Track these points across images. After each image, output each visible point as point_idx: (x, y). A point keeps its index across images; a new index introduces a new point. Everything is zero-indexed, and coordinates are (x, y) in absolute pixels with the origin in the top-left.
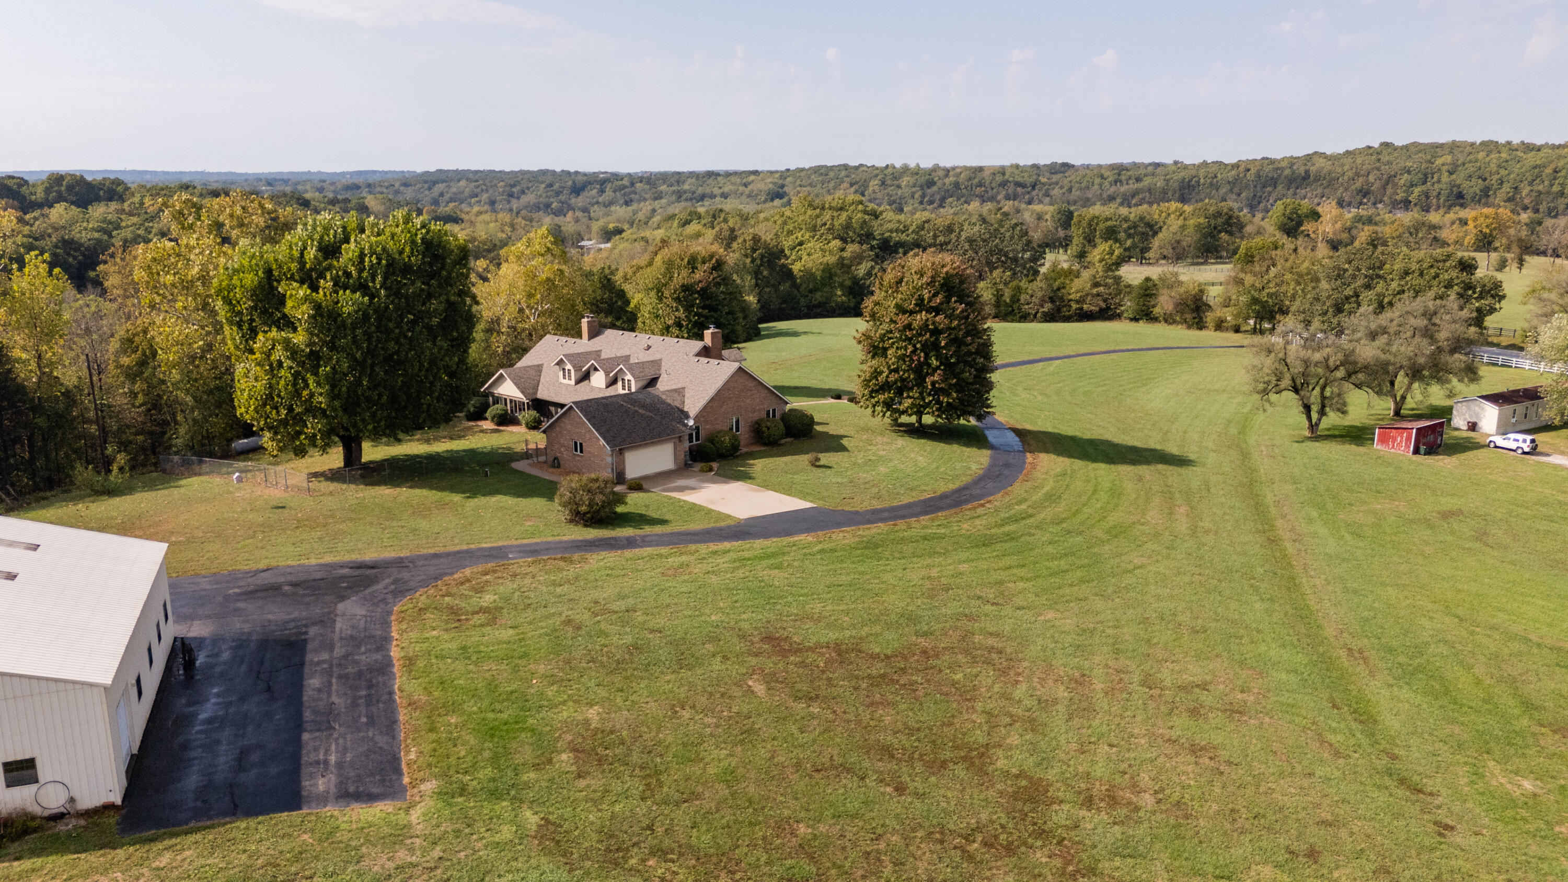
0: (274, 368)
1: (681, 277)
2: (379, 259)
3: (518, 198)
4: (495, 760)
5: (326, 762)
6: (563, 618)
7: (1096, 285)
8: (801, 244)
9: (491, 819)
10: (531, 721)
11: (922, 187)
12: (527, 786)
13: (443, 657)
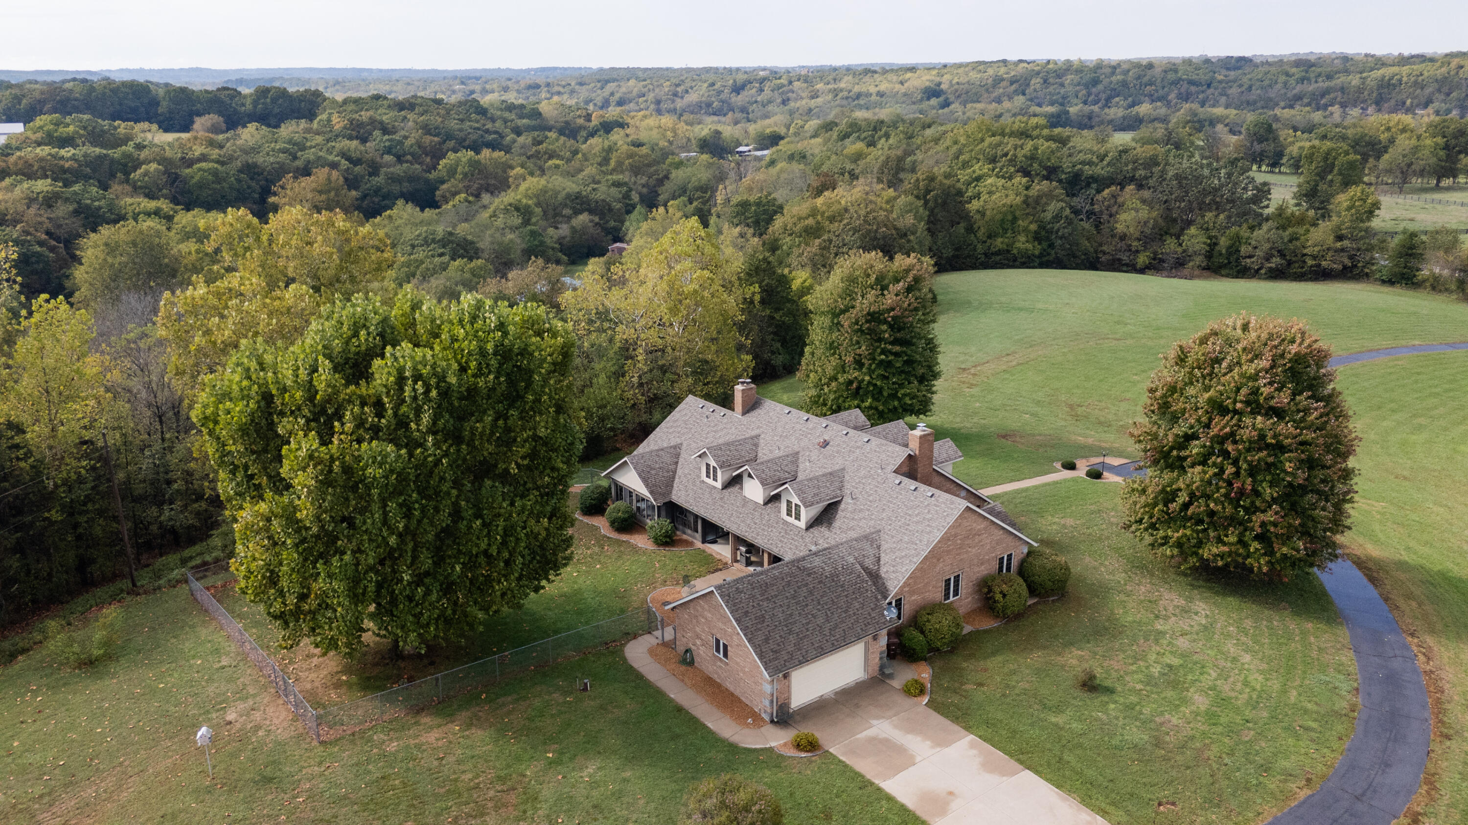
1: (865, 303)
2: (427, 387)
3: (682, 98)
7: (1340, 238)
8: (979, 178)
11: (1086, 86)
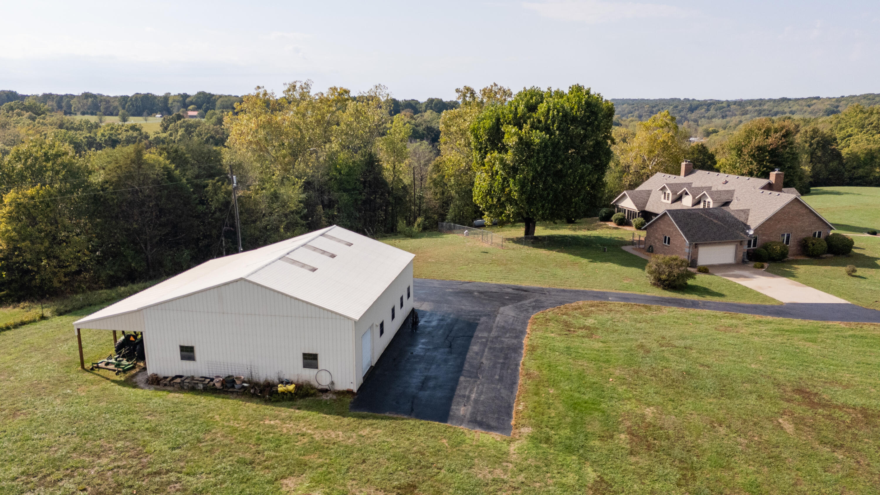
0: (493, 176)
1: (757, 141)
2: (558, 112)
4: (573, 425)
5: (469, 397)
6: (638, 343)
8: (850, 136)
9: (563, 465)
10: (603, 405)
12: (592, 449)
13: (554, 351)
